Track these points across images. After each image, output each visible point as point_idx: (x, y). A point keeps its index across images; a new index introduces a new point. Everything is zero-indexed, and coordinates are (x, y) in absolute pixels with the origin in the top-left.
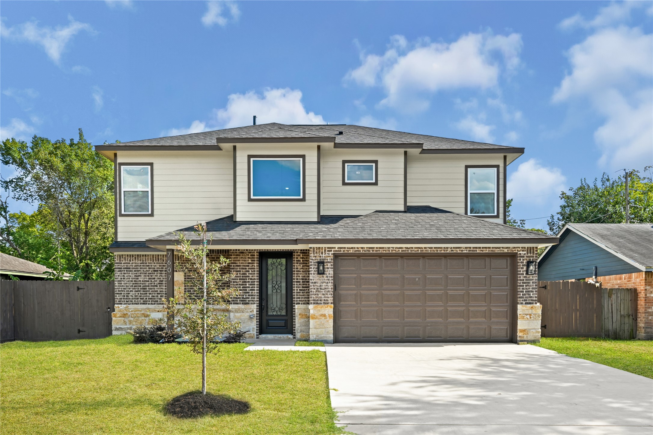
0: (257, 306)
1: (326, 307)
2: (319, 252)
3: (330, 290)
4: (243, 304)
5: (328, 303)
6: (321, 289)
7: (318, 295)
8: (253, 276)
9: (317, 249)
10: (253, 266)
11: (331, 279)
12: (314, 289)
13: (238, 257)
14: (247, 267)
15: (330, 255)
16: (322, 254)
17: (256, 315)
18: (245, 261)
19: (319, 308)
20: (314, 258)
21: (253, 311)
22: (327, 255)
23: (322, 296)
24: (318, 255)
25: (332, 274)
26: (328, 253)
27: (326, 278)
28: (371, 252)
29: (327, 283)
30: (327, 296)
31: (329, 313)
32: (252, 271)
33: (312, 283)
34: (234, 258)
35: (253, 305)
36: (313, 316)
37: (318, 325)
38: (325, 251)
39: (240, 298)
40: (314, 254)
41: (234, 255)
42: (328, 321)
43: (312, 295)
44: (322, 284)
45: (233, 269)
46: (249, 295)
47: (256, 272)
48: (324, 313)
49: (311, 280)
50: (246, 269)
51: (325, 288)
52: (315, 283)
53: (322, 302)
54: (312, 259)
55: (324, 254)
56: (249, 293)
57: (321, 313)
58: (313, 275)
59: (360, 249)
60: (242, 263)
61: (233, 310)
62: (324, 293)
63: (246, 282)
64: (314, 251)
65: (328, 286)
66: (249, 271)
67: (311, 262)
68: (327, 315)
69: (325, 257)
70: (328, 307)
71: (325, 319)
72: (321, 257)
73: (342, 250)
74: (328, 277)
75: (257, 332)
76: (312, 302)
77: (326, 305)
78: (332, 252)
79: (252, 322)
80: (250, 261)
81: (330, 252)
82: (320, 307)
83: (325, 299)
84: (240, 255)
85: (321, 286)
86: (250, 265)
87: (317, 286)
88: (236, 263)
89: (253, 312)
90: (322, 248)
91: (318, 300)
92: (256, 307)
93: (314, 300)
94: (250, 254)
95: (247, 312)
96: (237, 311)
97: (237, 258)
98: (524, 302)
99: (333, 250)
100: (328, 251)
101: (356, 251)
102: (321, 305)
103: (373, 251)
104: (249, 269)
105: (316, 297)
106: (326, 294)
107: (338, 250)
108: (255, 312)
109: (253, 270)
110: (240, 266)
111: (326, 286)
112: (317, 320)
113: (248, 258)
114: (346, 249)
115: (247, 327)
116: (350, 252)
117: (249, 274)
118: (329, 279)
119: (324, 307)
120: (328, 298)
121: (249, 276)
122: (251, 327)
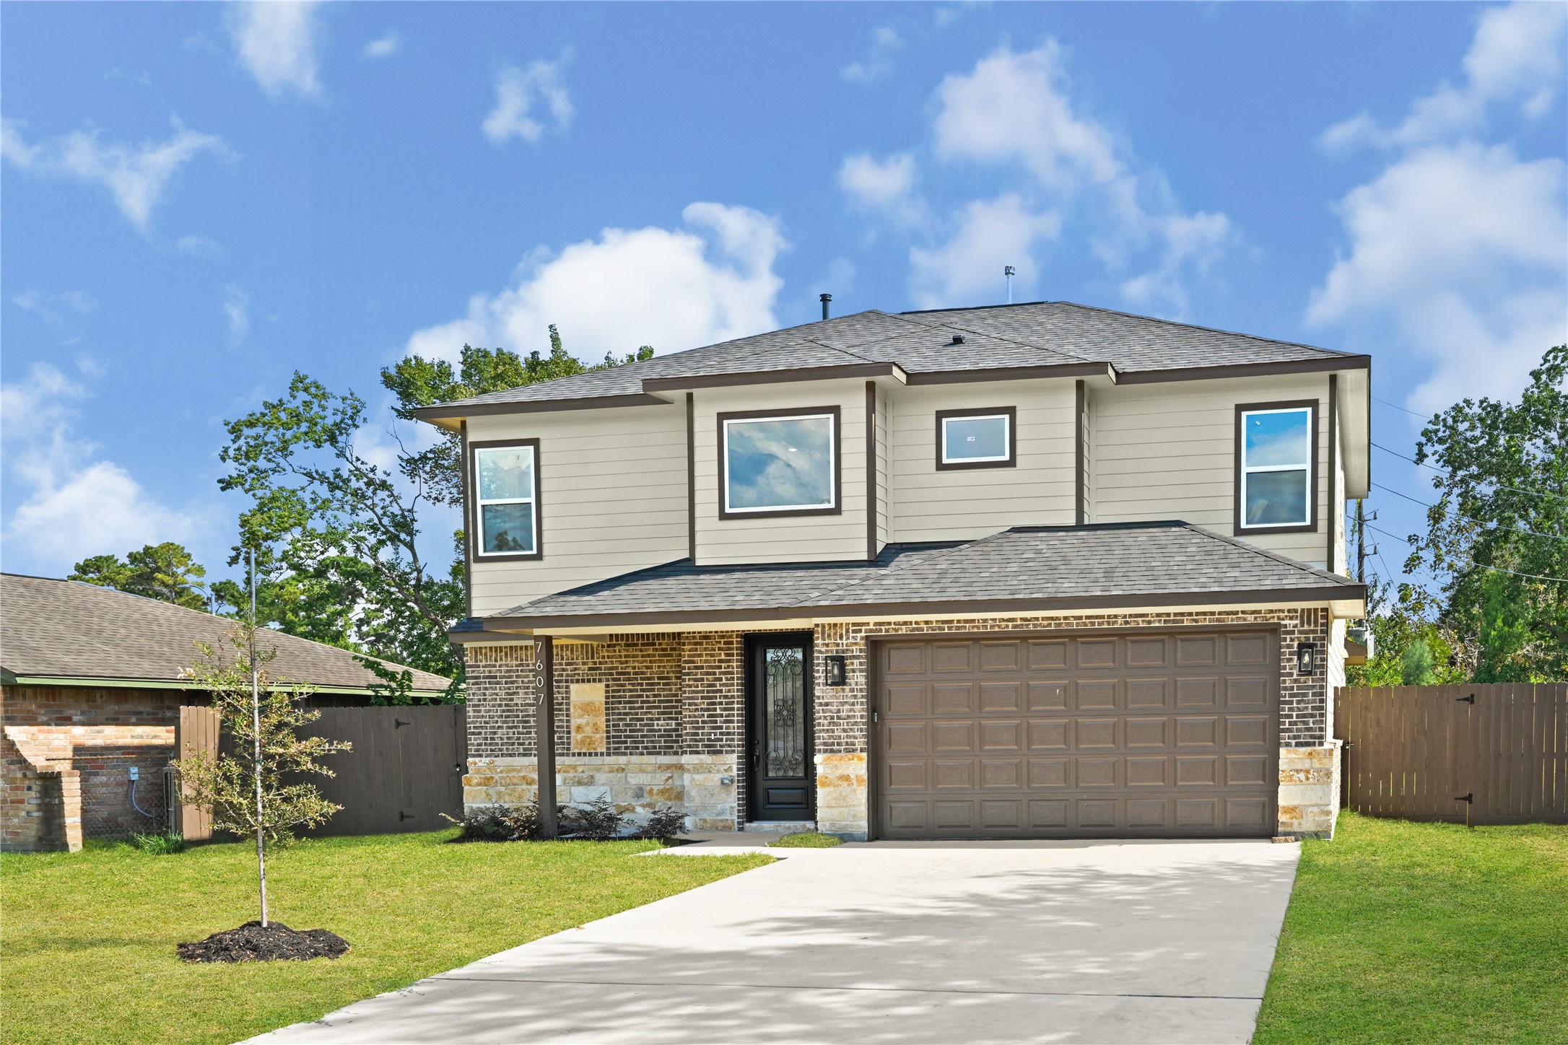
0: (739, 757)
1: (850, 760)
2: (835, 634)
3: (859, 720)
4: (709, 752)
5: (854, 751)
6: (839, 718)
7: (833, 731)
8: (729, 691)
9: (830, 628)
10: (728, 667)
11: (859, 694)
12: (825, 717)
13: (698, 647)
14: (717, 671)
15: (858, 640)
16: (841, 637)
17: (736, 778)
18: (712, 655)
19: (835, 762)
20: (823, 649)
21: (729, 769)
22: (851, 640)
23: (843, 734)
24: (833, 641)
25: (862, 685)
26: (853, 637)
27: (850, 694)
28: (946, 631)
29: (853, 704)
30: (852, 734)
31: (857, 772)
32: (727, 679)
33: (821, 704)
34: (690, 651)
35: (729, 756)
36: (823, 779)
37: (835, 799)
38: (847, 631)
39: (703, 740)
40: (823, 639)
41: (690, 644)
42: (855, 791)
43: (820, 731)
44: (841, 708)
45: (688, 674)
46: (721, 734)
47: (735, 682)
48: (846, 773)
49: (819, 698)
50: (715, 673)
51: (849, 717)
52: (827, 704)
53: (842, 748)
54: (820, 652)
55: (844, 638)
56: (721, 728)
57: (839, 772)
58: (821, 687)
59: (922, 625)
60: (706, 661)
61: (690, 767)
62: (846, 727)
63: (714, 704)
64: (823, 633)
65: (854, 711)
66: (720, 679)
67: (818, 658)
68: (852, 776)
69: (847, 645)
70: (853, 759)
71: (848, 785)
72: (838, 645)
73: (883, 628)
74: (854, 692)
75: (739, 817)
76: (822, 747)
77: (850, 755)
78: (863, 634)
79: (728, 793)
80: (723, 657)
81: (858, 635)
82: (836, 760)
83: (849, 740)
84: (701, 644)
85: (839, 711)
86: (723, 665)
87: (831, 712)
88: (693, 662)
89: (731, 771)
90: (842, 624)
91: (833, 744)
92: (736, 760)
93: (825, 744)
94: (722, 641)
95: (718, 771)
96: (697, 769)
97: (696, 650)
98: (1293, 742)
99: (863, 628)
100: (854, 631)
101: (914, 629)
102: (839, 754)
103: (950, 628)
104: (720, 673)
105: (830, 737)
106: (851, 729)
107: (874, 628)
108: (735, 772)
109: (729, 676)
110: (702, 667)
111: (851, 710)
112: (832, 789)
113: (720, 649)
114: (893, 626)
115: (719, 806)
116: (900, 632)
117: (721, 685)
118: (856, 696)
119: (846, 759)
120: (855, 737)
121: (721, 691)
122: (727, 806)
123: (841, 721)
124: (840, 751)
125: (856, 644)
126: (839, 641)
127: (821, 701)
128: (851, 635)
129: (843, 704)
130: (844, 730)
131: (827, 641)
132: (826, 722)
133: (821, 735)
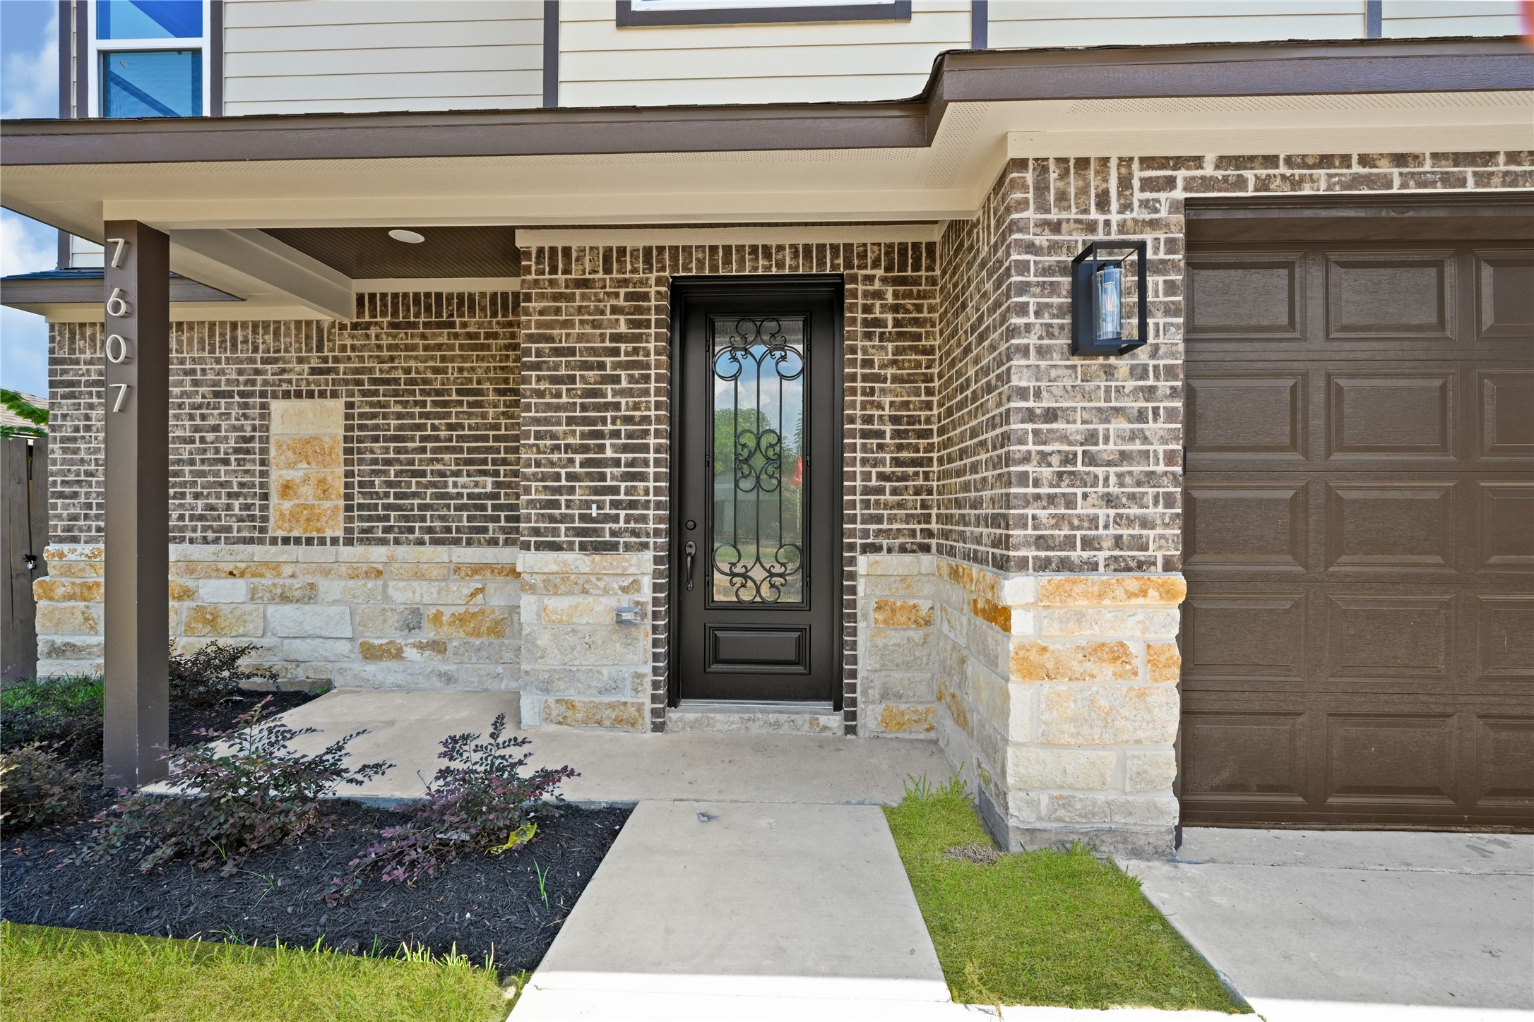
1: (1131, 595)
2: (1084, 191)
3: (1161, 468)
5: (1140, 566)
6: (1090, 459)
7: (1070, 502)
9: (1064, 175)
11: (1164, 385)
12: (1044, 458)
15: (1163, 213)
16: (1103, 204)
19: (1082, 602)
20: (1042, 240)
22: (1138, 213)
23: (1103, 513)
24: (1073, 214)
25: (1173, 355)
26: (1144, 204)
27: (1131, 384)
28: (1470, 188)
29: (1141, 417)
30: (1134, 511)
31: (1150, 636)
33: (1030, 416)
36: (1033, 655)
37: (1071, 718)
38: (1125, 183)
40: (1043, 207)
42: (1142, 695)
43: (1026, 501)
44: (1101, 428)
48: (1111, 636)
49: (1023, 393)
51: (1124, 456)
52: (1051, 415)
53: (1101, 556)
54: (1030, 248)
55: (1114, 205)
57: (1089, 634)
58: (1033, 360)
62: (1114, 489)
64: (1041, 188)
65: (1145, 440)
67: (1023, 267)
68: (1134, 648)
69: (1122, 227)
70: (1144, 593)
71: (1117, 676)
72: (1091, 227)
73: (1249, 174)
74: (1144, 376)
76: (1031, 553)
77: (1131, 581)
78: (1179, 194)
81: (1162, 196)
82: (1085, 595)
83: (1125, 532)
85: (1091, 438)
87: (1064, 438)
90: (1105, 161)
91: (1069, 543)
93: (1041, 542)
99: (1181, 174)
100: (1147, 185)
101: (1357, 180)
102: (1093, 577)
105: (1059, 521)
106: (1132, 497)
107: (1219, 174)
111: (1133, 437)
112: (1062, 686)
114: (1283, 169)
116: (1307, 191)
118: (1152, 390)
119: (1120, 592)
120: (1145, 523)
123: (1100, 471)
124: (1095, 567)
125: (1153, 224)
126: (1094, 215)
127: (1030, 404)
128: (1138, 196)
129: (1105, 415)
130: (1109, 500)
131: (1054, 216)
132: (1046, 472)
133: (1029, 512)
